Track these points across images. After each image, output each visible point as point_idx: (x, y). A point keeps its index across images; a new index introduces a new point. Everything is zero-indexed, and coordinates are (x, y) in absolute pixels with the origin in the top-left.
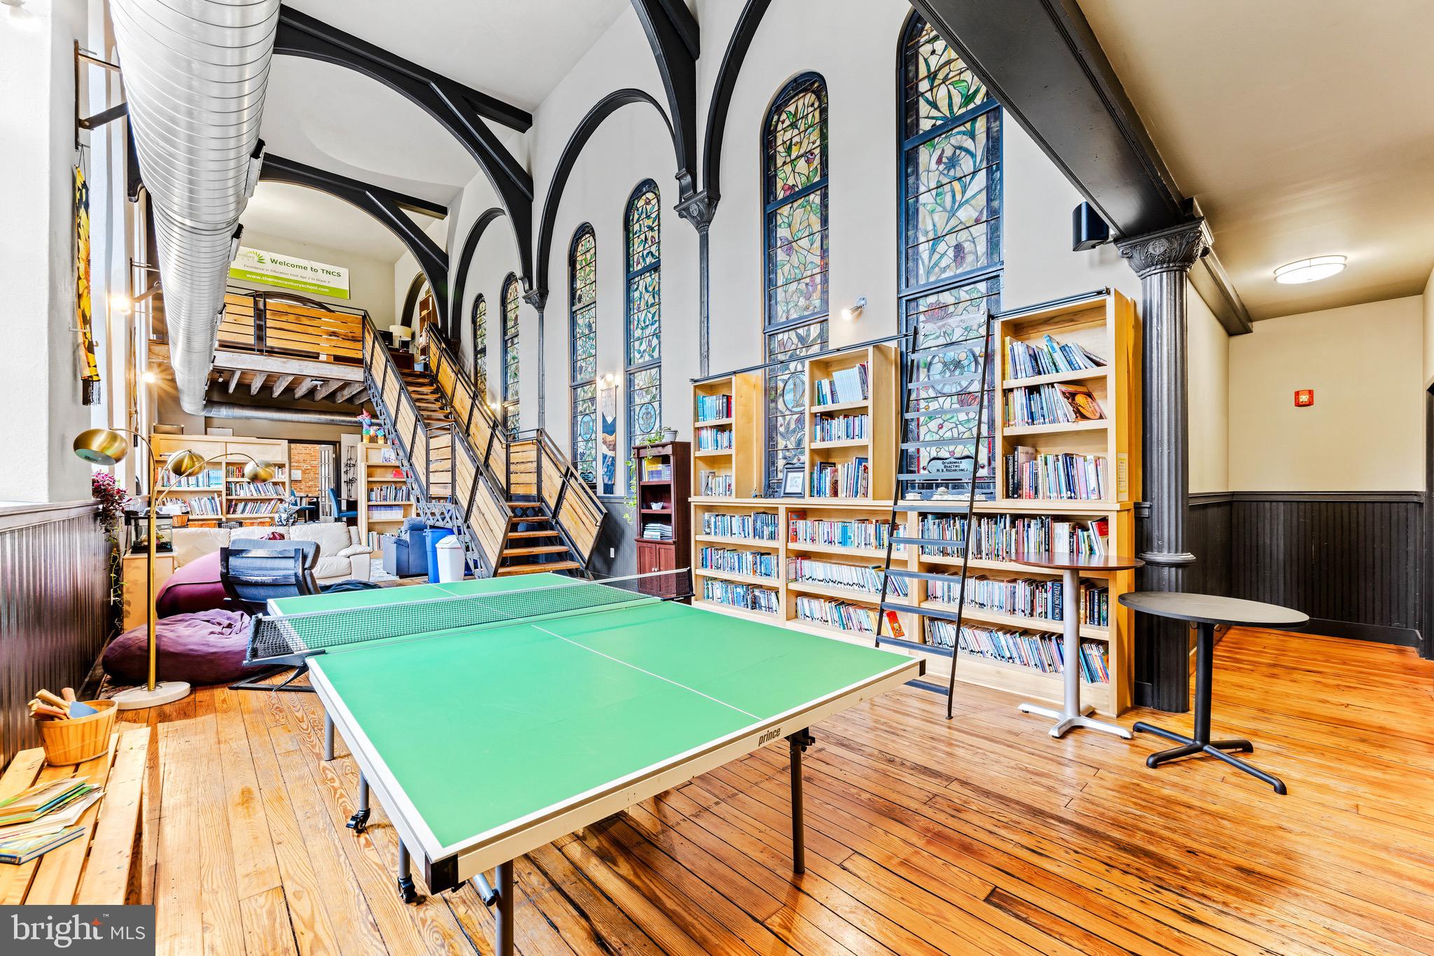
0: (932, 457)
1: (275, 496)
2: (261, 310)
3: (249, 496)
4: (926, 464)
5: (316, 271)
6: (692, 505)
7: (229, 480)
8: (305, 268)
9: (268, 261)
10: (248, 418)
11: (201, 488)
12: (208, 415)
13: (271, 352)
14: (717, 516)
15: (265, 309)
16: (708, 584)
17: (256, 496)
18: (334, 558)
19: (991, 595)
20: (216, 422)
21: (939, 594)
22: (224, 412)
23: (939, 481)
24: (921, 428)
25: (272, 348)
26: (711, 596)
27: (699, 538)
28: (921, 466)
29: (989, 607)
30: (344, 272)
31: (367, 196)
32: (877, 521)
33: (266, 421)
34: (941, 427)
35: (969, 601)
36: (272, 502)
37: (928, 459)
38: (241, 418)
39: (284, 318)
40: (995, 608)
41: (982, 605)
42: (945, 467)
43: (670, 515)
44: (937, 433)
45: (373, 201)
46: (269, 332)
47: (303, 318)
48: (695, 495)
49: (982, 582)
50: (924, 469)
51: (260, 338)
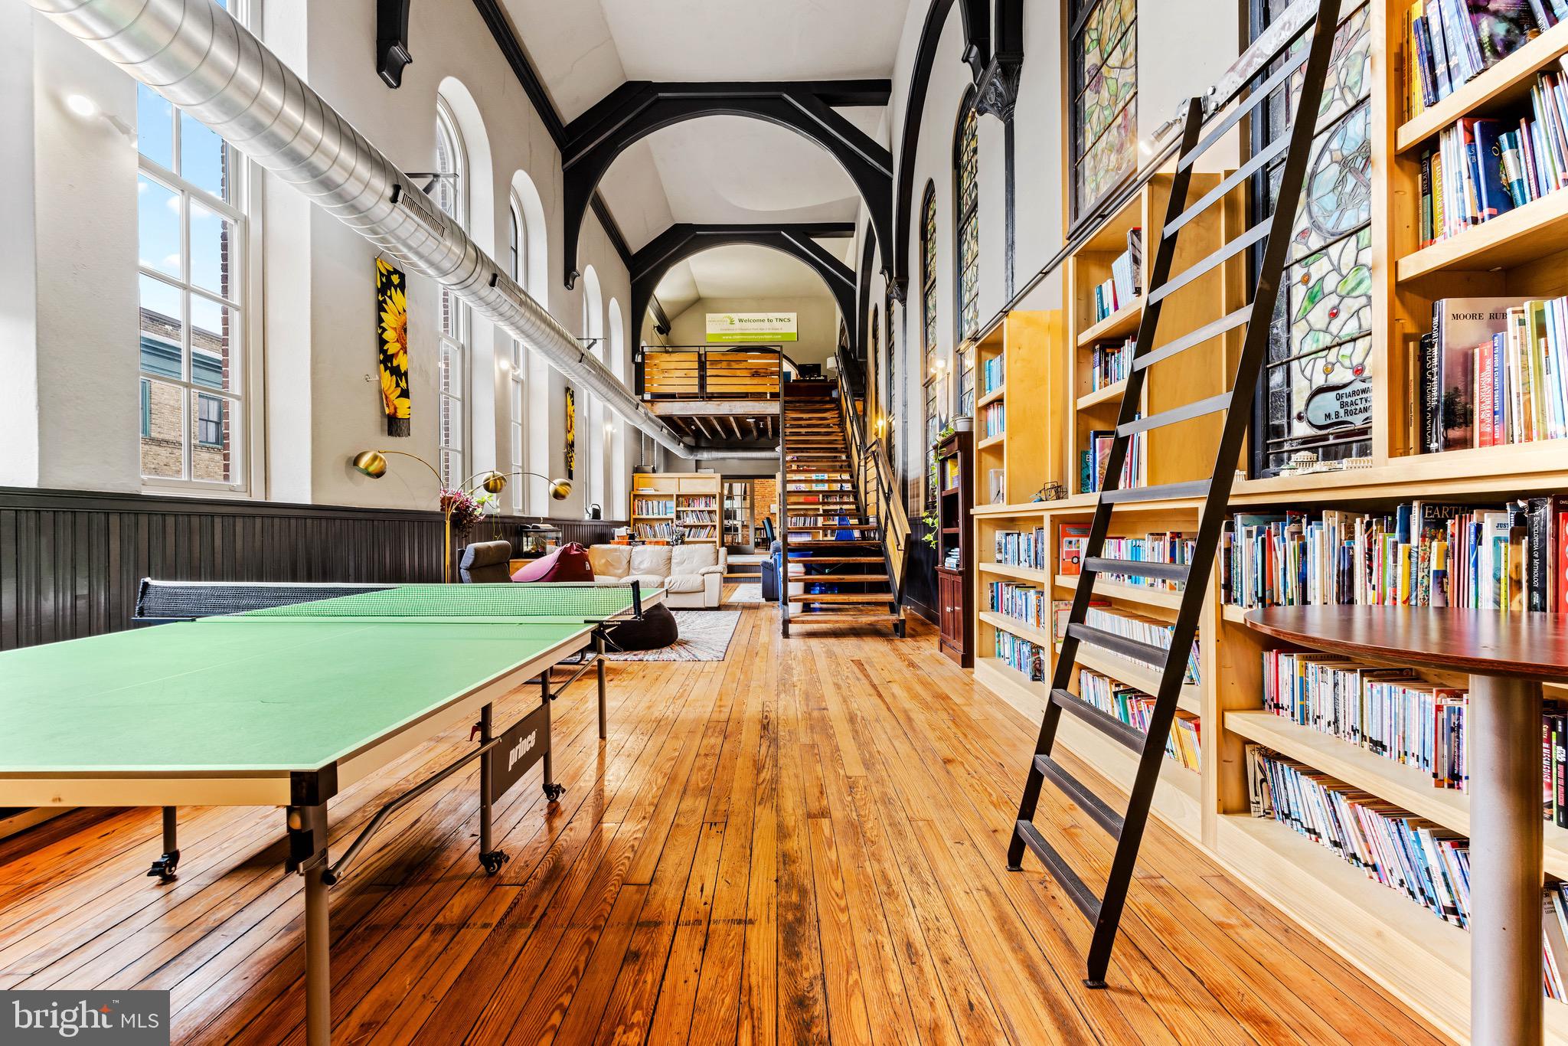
0: (1314, 387)
1: (710, 523)
2: (703, 362)
3: (692, 523)
4: (1302, 408)
5: (771, 321)
6: (975, 517)
7: (679, 509)
8: (763, 321)
9: (736, 321)
10: (724, 459)
11: (661, 516)
12: (697, 458)
13: (711, 397)
14: (1008, 534)
15: (706, 361)
16: (999, 636)
17: (697, 523)
18: (690, 576)
19: (1400, 723)
20: (703, 464)
21: (1285, 700)
22: (705, 456)
23: (1332, 441)
24: (1294, 330)
25: (712, 393)
26: (1002, 654)
27: (984, 567)
28: (1294, 413)
29: (1395, 753)
30: (793, 316)
31: (783, 236)
32: (1176, 535)
33: (736, 461)
34: (1334, 314)
35: (1348, 729)
36: (708, 529)
37: (1307, 394)
38: (717, 459)
39: (719, 366)
40: (1412, 761)
41: (1378, 746)
42: (1342, 405)
43: (957, 534)
44: (1326, 331)
45: (788, 239)
46: (709, 380)
47: (733, 363)
48: (980, 504)
49: (1377, 686)
50: (1300, 418)
51: (702, 385)
